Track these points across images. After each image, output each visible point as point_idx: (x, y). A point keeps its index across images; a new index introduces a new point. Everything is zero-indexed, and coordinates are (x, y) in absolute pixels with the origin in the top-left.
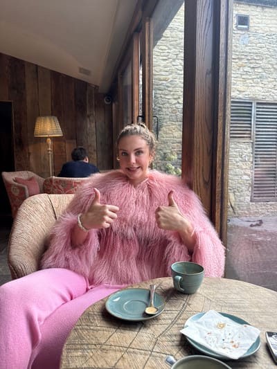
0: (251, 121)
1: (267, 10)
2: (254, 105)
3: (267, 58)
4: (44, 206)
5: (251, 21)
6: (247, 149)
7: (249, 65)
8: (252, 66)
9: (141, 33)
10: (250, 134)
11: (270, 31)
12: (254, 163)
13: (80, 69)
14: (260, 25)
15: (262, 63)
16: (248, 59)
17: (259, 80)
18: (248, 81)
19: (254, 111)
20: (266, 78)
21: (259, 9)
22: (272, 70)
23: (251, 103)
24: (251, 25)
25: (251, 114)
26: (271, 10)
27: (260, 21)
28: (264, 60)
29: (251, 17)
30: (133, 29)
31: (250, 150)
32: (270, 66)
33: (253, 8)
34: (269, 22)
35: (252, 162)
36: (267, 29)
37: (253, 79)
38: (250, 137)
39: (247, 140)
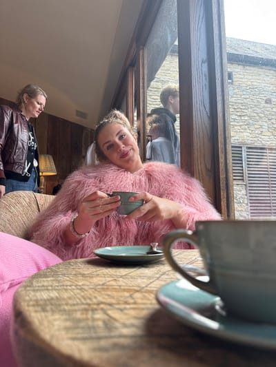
0: (242, 164)
1: (247, 68)
2: (244, 149)
3: (251, 107)
4: (27, 200)
5: (234, 76)
6: (241, 191)
7: (237, 113)
8: (238, 114)
9: (135, 68)
10: (243, 176)
11: (253, 85)
12: (249, 205)
13: (77, 111)
14: (243, 80)
15: (248, 112)
16: (234, 109)
17: (246, 127)
18: (236, 127)
19: (244, 155)
20: (253, 125)
21: (240, 67)
22: (257, 118)
23: (241, 147)
24: (234, 80)
25: (241, 157)
26: (252, 68)
27: (242, 76)
28: (249, 110)
29: (233, 73)
30: (128, 63)
31: (244, 192)
32: (256, 115)
33: (235, 66)
34: (250, 77)
35: (247, 204)
36: (249, 83)
37: (240, 126)
38: (243, 180)
39: (240, 182)
